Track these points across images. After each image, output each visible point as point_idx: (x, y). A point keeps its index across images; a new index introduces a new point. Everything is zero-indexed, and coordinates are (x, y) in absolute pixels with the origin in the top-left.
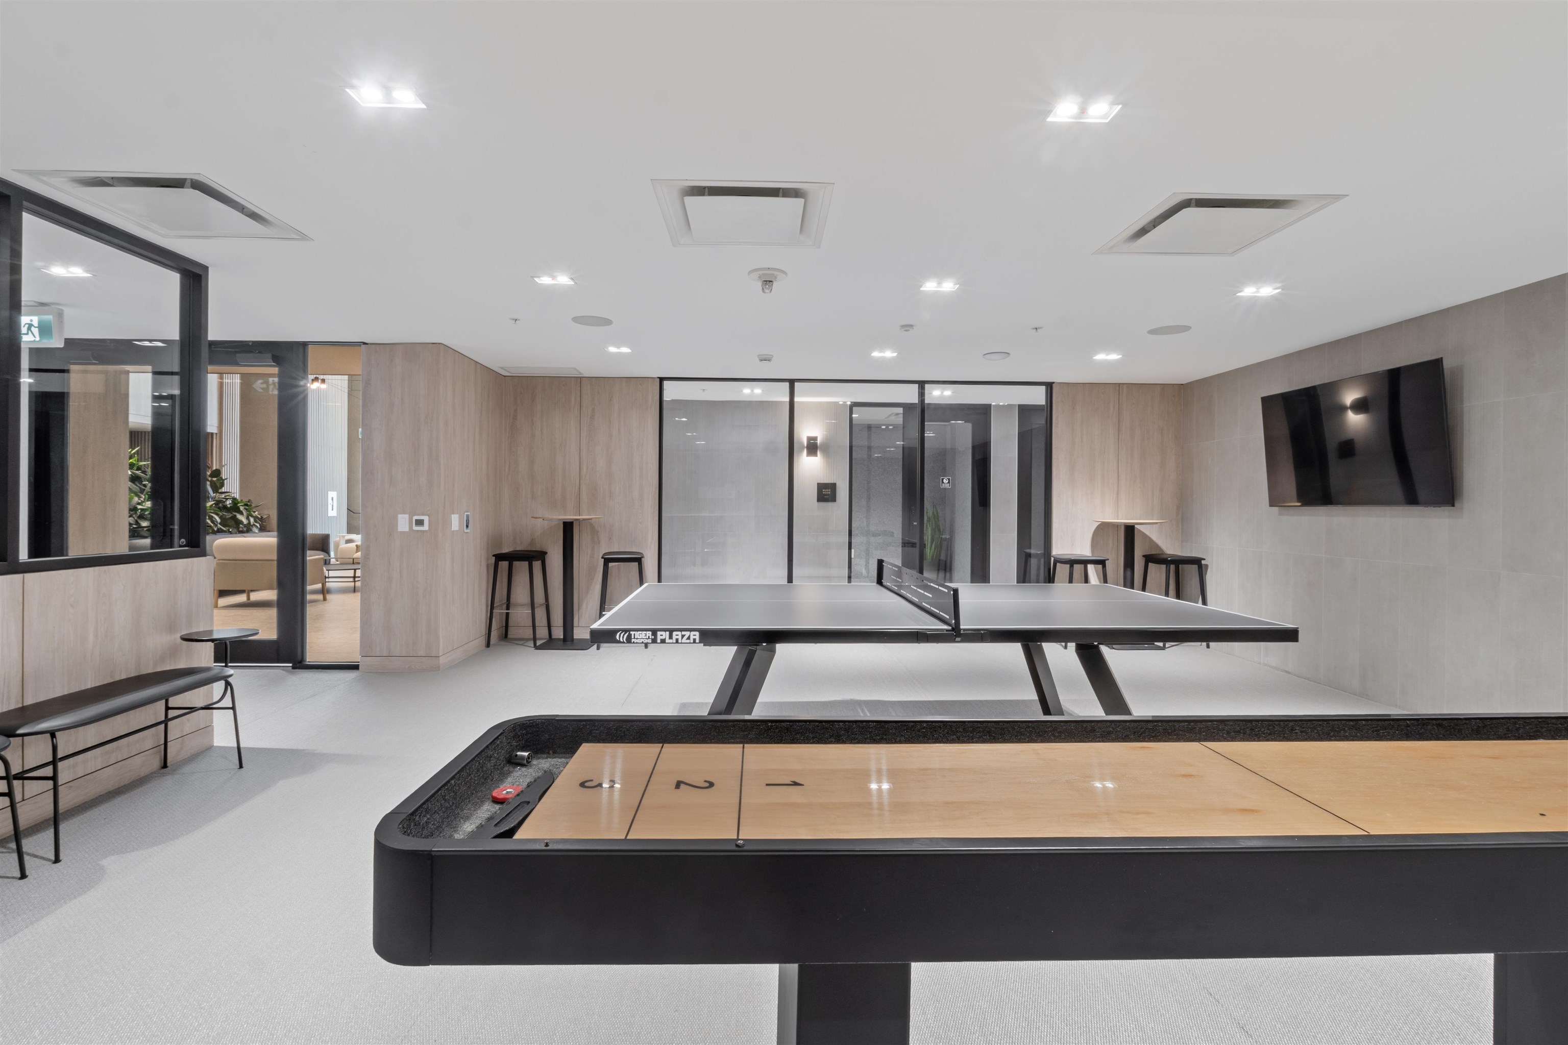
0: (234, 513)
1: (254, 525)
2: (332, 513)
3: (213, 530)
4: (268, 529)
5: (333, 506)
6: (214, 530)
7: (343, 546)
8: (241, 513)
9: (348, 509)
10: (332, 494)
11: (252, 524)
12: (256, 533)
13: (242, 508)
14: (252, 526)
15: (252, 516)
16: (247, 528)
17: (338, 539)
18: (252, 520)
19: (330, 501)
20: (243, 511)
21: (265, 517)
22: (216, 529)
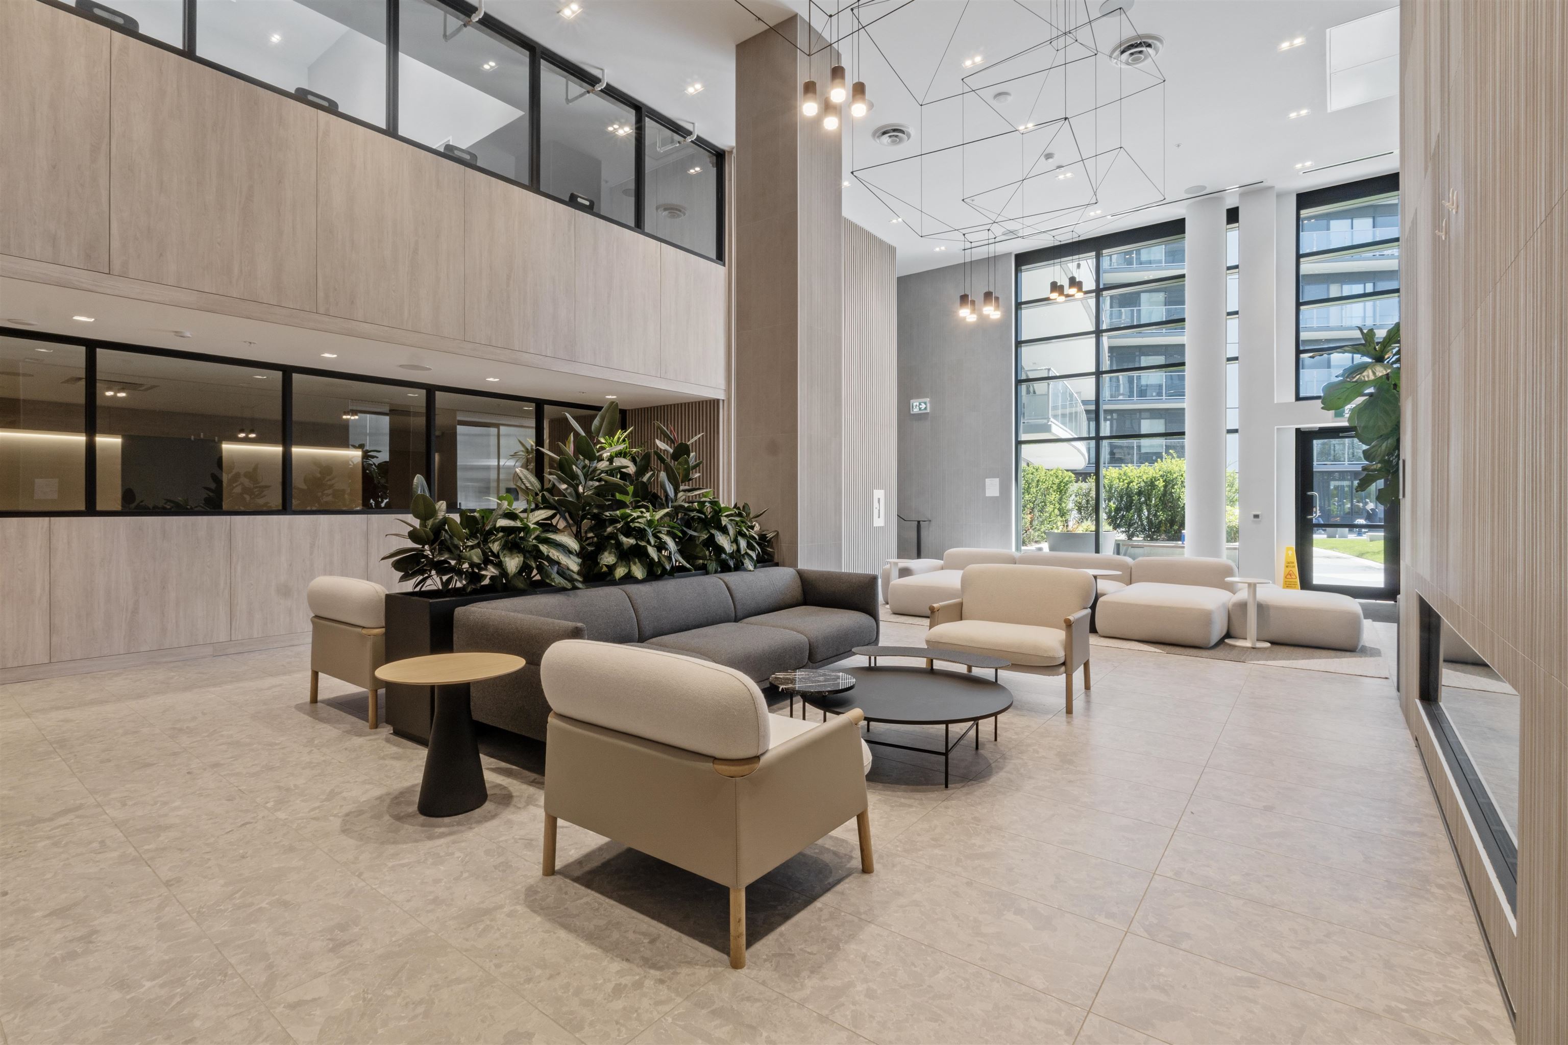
0: (713, 531)
1: (746, 553)
2: (879, 522)
3: (664, 568)
4: (776, 560)
5: (879, 510)
6: (666, 569)
7: (896, 581)
8: (724, 530)
9: (898, 515)
10: (879, 494)
11: (743, 552)
12: (750, 571)
13: (724, 521)
14: (743, 555)
15: (744, 535)
16: (736, 559)
17: (888, 566)
18: (743, 543)
19: (876, 504)
20: (729, 527)
21: (770, 536)
22: (668, 567)
